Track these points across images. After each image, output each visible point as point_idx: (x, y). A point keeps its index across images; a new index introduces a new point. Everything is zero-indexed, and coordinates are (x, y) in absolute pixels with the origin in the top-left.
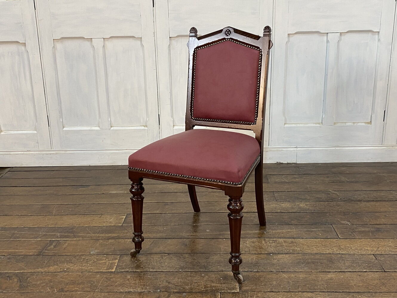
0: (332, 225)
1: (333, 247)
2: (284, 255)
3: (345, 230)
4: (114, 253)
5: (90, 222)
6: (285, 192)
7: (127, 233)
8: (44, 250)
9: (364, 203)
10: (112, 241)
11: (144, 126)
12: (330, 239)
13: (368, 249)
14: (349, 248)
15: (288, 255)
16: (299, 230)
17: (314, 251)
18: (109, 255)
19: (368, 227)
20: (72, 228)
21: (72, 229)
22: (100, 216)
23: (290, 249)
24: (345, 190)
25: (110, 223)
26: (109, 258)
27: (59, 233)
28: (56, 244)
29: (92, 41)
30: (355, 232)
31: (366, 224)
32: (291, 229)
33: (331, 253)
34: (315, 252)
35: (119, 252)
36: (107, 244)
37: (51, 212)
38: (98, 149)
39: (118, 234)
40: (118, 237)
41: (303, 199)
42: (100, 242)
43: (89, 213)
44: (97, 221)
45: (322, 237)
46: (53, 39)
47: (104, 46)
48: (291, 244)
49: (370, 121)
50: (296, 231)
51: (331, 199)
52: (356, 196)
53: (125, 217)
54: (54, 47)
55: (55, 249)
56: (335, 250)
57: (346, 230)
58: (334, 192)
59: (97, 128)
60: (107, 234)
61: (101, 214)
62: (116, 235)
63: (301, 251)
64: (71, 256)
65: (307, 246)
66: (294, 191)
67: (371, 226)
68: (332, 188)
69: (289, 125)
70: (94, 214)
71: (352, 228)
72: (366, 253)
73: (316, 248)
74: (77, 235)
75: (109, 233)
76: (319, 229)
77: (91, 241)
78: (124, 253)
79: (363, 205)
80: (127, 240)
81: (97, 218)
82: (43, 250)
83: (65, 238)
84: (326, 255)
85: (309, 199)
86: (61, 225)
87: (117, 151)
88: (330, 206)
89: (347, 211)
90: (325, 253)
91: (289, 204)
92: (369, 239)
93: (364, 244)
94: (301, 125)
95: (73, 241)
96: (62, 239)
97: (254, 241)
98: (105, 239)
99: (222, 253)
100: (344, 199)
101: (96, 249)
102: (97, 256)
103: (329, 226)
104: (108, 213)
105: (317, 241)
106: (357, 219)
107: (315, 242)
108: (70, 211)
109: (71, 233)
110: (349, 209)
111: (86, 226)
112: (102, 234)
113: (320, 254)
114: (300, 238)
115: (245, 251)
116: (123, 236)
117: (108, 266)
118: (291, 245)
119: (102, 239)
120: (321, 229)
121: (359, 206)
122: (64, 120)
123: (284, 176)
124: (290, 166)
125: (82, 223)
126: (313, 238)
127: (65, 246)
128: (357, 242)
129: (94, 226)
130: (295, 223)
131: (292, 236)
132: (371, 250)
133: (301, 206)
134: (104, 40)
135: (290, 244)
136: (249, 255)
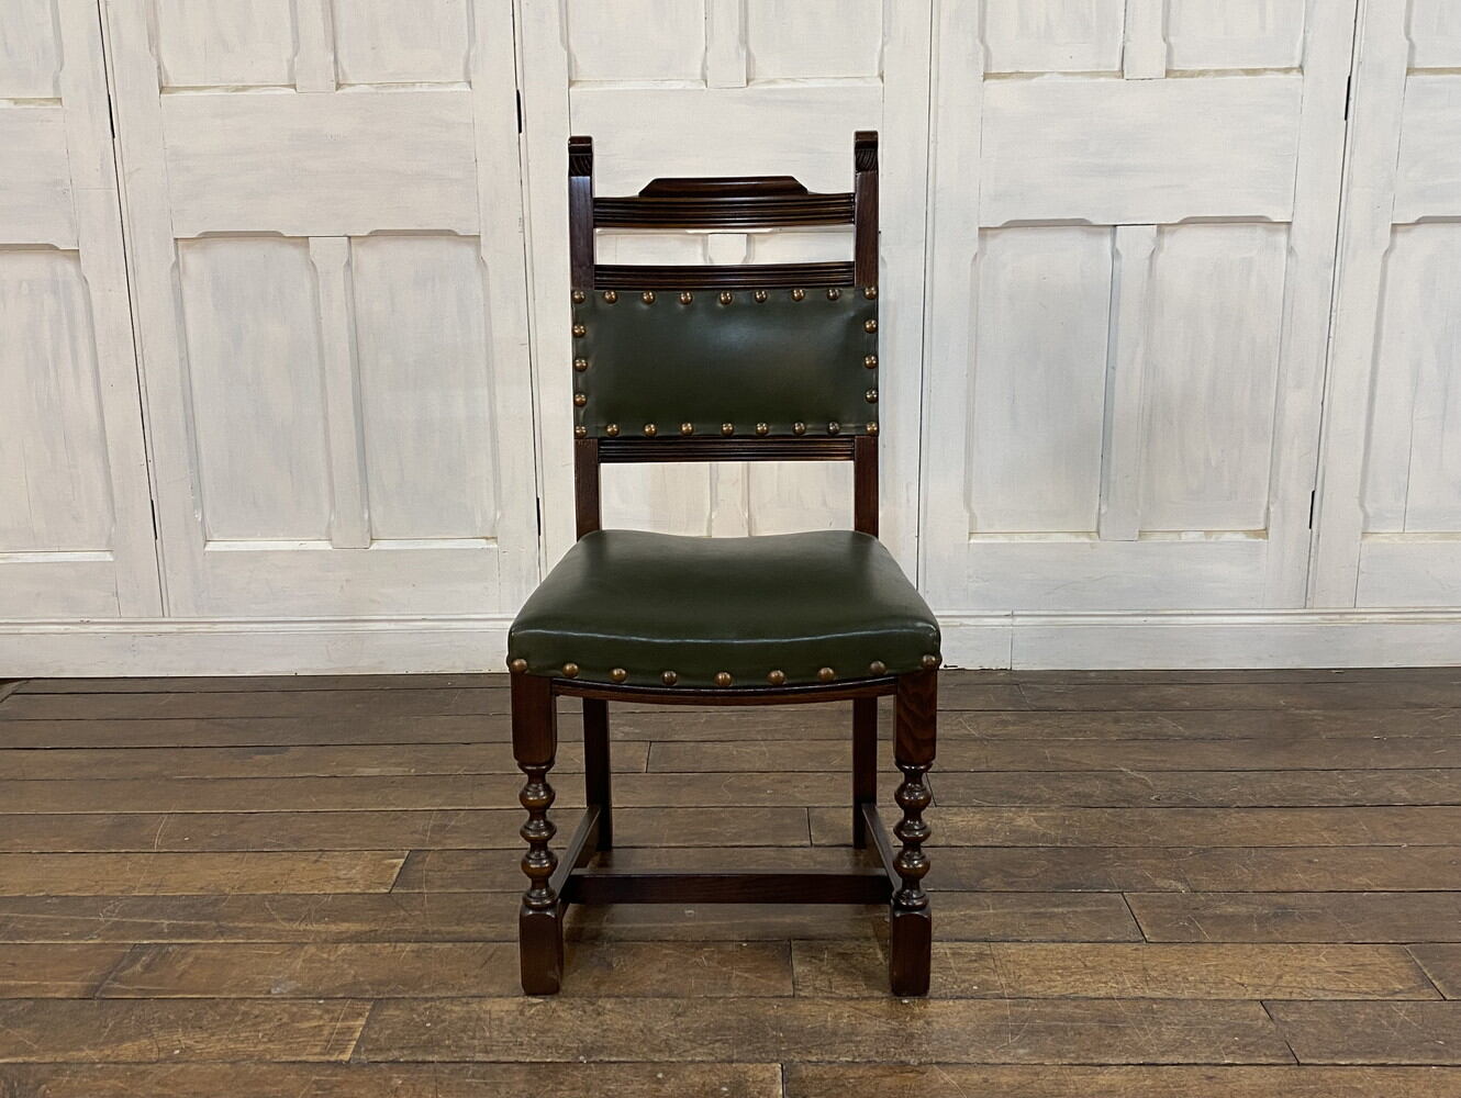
0: (1122, 893)
1: (1121, 974)
2: (951, 1003)
3: (1167, 913)
4: (353, 994)
5: (278, 878)
6: (966, 774)
7: (404, 920)
8: (108, 981)
9: (1236, 815)
10: (349, 950)
11: (487, 538)
12: (1113, 945)
13: (1245, 980)
14: (1177, 976)
15: (963, 1001)
16: (1006, 910)
17: (1055, 987)
18: (335, 1002)
19: (1247, 903)
20: (216, 900)
21: (215, 903)
22: (315, 858)
23: (971, 980)
24: (1175, 767)
25: (350, 882)
27: (169, 919)
28: (154, 960)
29: (307, 246)
30: (1201, 918)
31: (1240, 888)
32: (979, 905)
33: (1115, 996)
34: (1056, 992)
35: (368, 987)
36: (332, 958)
37: (148, 843)
38: (326, 618)
39: (373, 926)
40: (372, 934)
41: (1029, 800)
42: (306, 952)
43: (279, 845)
44: (303, 876)
45: (1087, 939)
46: (176, 239)
47: (349, 264)
48: (975, 961)
49: (1262, 527)
50: (995, 915)
51: (1124, 801)
52: (1210, 790)
53: (403, 860)
54: (176, 264)
55: (147, 975)
56: (1130, 985)
57: (1169, 911)
58: (1135, 774)
59: (324, 546)
60: (334, 922)
61: (320, 850)
62: (366, 927)
63: (1011, 987)
64: (200, 1004)
65: (1033, 969)
66: (999, 768)
67: (1257, 896)
68: (1128, 759)
69: (983, 537)
70: (295, 849)
71: (1193, 905)
72: (1235, 994)
73: (1061, 975)
74: (231, 925)
75: (344, 921)
76: (1079, 910)
77: (277, 947)
78: (388, 992)
79: (1234, 821)
80: (403, 944)
81: (303, 865)
82: (107, 978)
83: (188, 938)
84: (1096, 1001)
85: (1049, 801)
86: (177, 889)
87: (392, 626)
88: (1120, 825)
89: (1177, 843)
90: (1092, 995)
91: (978, 816)
92: (1250, 946)
93: (1229, 960)
94: (1026, 540)
95: (212, 949)
96: (174, 941)
97: (849, 952)
98: (326, 941)
99: (732, 995)
100: (1170, 798)
101: (290, 978)
102: (294, 1004)
103: (1112, 895)
104: (345, 846)
105: (1068, 951)
106: (1210, 874)
107: (1060, 956)
108: (212, 840)
109: (210, 919)
110: (1183, 837)
111: (265, 892)
112: (317, 922)
113: (1074, 999)
114: (1011, 939)
115: (816, 989)
116: (389, 933)
118: (976, 965)
119: (315, 942)
120: (1084, 909)
121: (1220, 827)
122: (207, 517)
123: (966, 715)
124: (990, 679)
125: (252, 883)
126: (1054, 942)
127: (181, 967)
128: (1209, 955)
129: (291, 892)
130: (994, 886)
131: (980, 934)
132: (1253, 986)
133: (1022, 823)
134: (350, 242)
135: (971, 961)
136: (828, 1003)
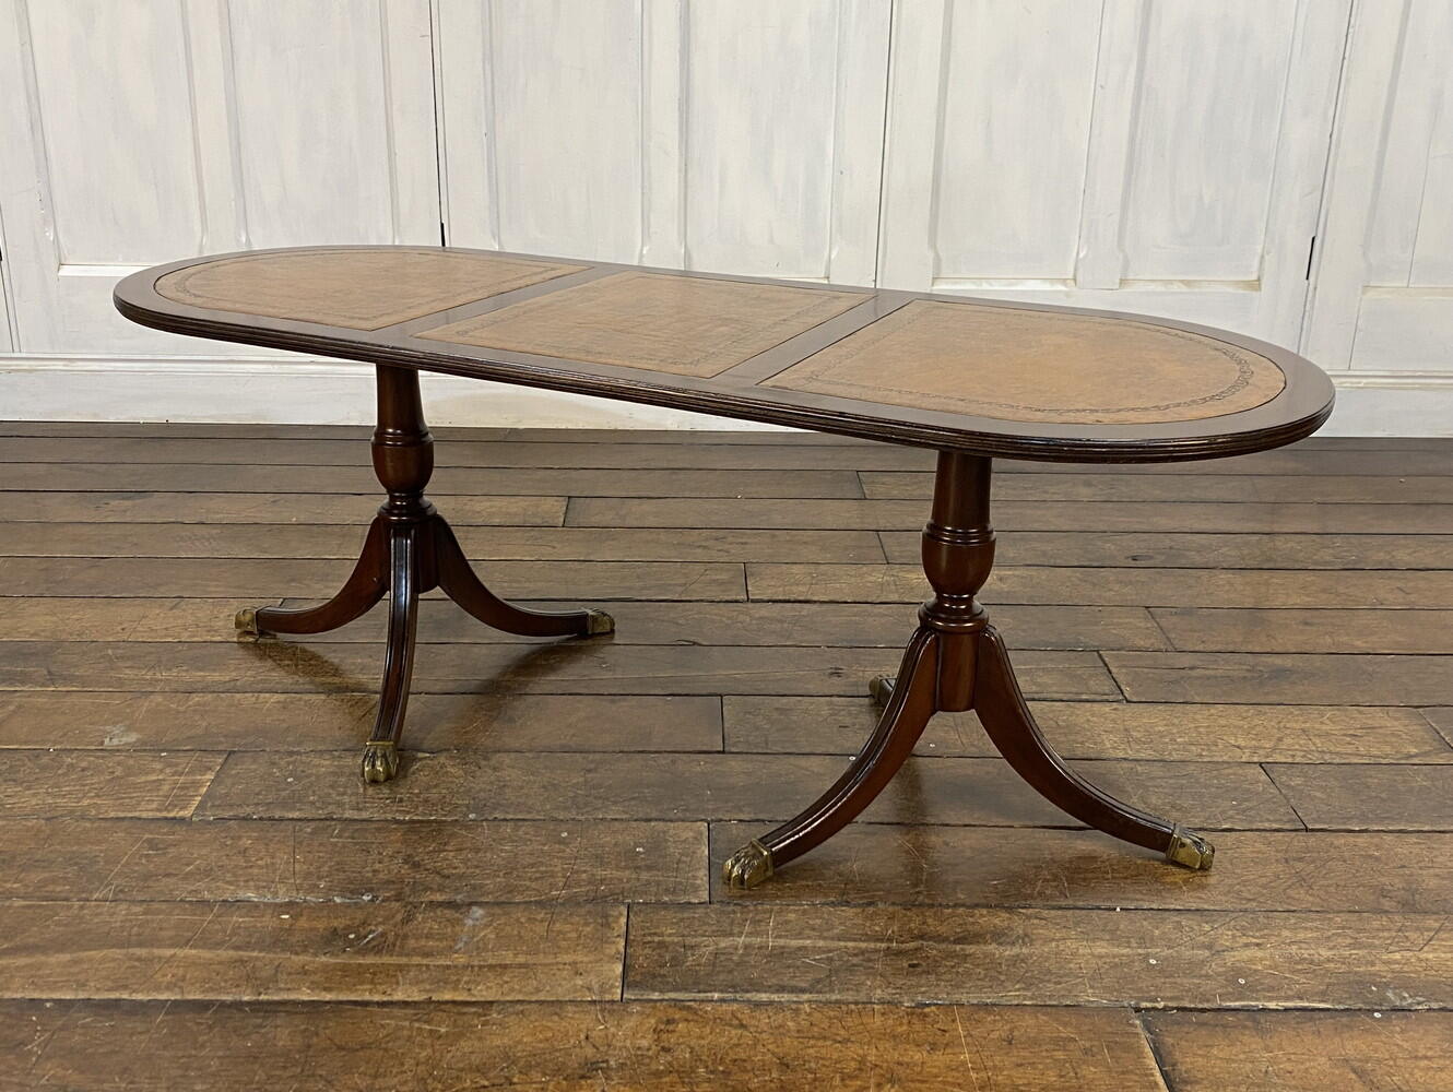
0: (1098, 651)
1: (1100, 735)
3: (1150, 673)
4: (203, 747)
5: (126, 625)
7: (271, 669)
9: (1222, 576)
10: (204, 700)
13: (1243, 744)
14: (1163, 737)
18: (181, 754)
20: (50, 646)
21: (49, 649)
22: (171, 605)
24: (1153, 529)
25: (211, 629)
26: (177, 765)
30: (1188, 679)
35: (222, 739)
36: (181, 709)
39: (233, 675)
40: (232, 683)
42: (152, 702)
45: (1060, 697)
49: (1254, 277)
51: (1096, 561)
52: (1192, 552)
56: (1110, 746)
57: (1151, 670)
58: (1109, 535)
60: (188, 671)
61: (179, 597)
62: (225, 677)
67: (1251, 657)
68: (1102, 519)
70: (150, 595)
71: (1178, 666)
72: (1231, 757)
74: (65, 672)
76: (1050, 668)
77: (116, 696)
78: (245, 744)
79: (1221, 583)
80: (267, 695)
81: (157, 611)
83: (10, 685)
85: (1015, 560)
86: (7, 635)
87: (275, 369)
88: (1094, 585)
89: (1159, 603)
92: (1246, 708)
93: (1223, 723)
94: (994, 285)
95: (39, 697)
97: (788, 707)
98: (176, 691)
100: (1148, 559)
101: (129, 729)
102: (131, 757)
103: (1086, 655)
106: (1197, 634)
108: (53, 584)
109: (39, 665)
110: (1165, 597)
111: (109, 639)
112: (168, 670)
115: (749, 745)
116: (252, 683)
117: (167, 797)
119: (163, 692)
120: (1053, 666)
121: (1205, 588)
122: (61, 235)
125: (95, 630)
128: (1198, 717)
129: (140, 640)
132: (1250, 748)
136: (764, 760)
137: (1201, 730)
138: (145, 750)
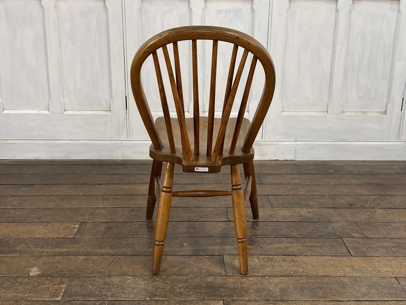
0: (341, 238)
2: (283, 278)
4: (61, 275)
5: (32, 232)
6: (282, 196)
7: (80, 248)
10: (59, 259)
11: (107, 111)
12: (340, 257)
13: (389, 270)
14: (364, 268)
15: (288, 277)
16: (300, 244)
17: (321, 272)
18: (54, 278)
19: (386, 242)
21: (8, 241)
23: (290, 270)
24: (356, 194)
25: (59, 233)
26: (54, 282)
30: (371, 248)
31: (383, 237)
32: (291, 243)
33: (343, 275)
35: (67, 273)
36: (53, 262)
38: (48, 139)
39: (68, 249)
40: (68, 253)
41: (305, 205)
42: (43, 259)
44: (41, 231)
45: (330, 255)
47: (56, 7)
49: (385, 110)
51: (339, 206)
52: (369, 202)
53: (79, 226)
56: (348, 272)
57: (359, 245)
58: (342, 196)
59: (47, 112)
60: (53, 248)
61: (47, 222)
62: (65, 250)
63: (305, 272)
64: (3, 279)
65: (312, 266)
66: (293, 194)
68: (339, 191)
69: (287, 113)
70: (38, 221)
71: (367, 243)
72: (386, 275)
73: (323, 268)
74: (14, 249)
75: (57, 248)
76: (326, 244)
77: (31, 257)
78: (74, 274)
79: (378, 213)
81: (41, 227)
84: (336, 278)
85: (312, 205)
87: (72, 142)
88: (338, 214)
89: (359, 221)
90: (334, 275)
91: (287, 211)
92: (389, 258)
93: (383, 263)
95: (7, 258)
100: (355, 205)
102: (39, 279)
103: (337, 239)
104: (57, 220)
105: (324, 259)
106: (372, 232)
107: (321, 261)
108: (6, 218)
109: (6, 247)
110: (361, 218)
111: (27, 237)
112: (47, 248)
113: (328, 277)
116: (74, 252)
117: (52, 293)
119: (46, 256)
122: (4, 100)
123: (280, 176)
124: (287, 163)
125: (22, 234)
126: (319, 256)
128: (374, 261)
129: (37, 237)
130: (295, 236)
131: (292, 253)
132: (392, 272)
133: (303, 213)
135: (289, 263)
137: (376, 266)
138: (43, 277)
